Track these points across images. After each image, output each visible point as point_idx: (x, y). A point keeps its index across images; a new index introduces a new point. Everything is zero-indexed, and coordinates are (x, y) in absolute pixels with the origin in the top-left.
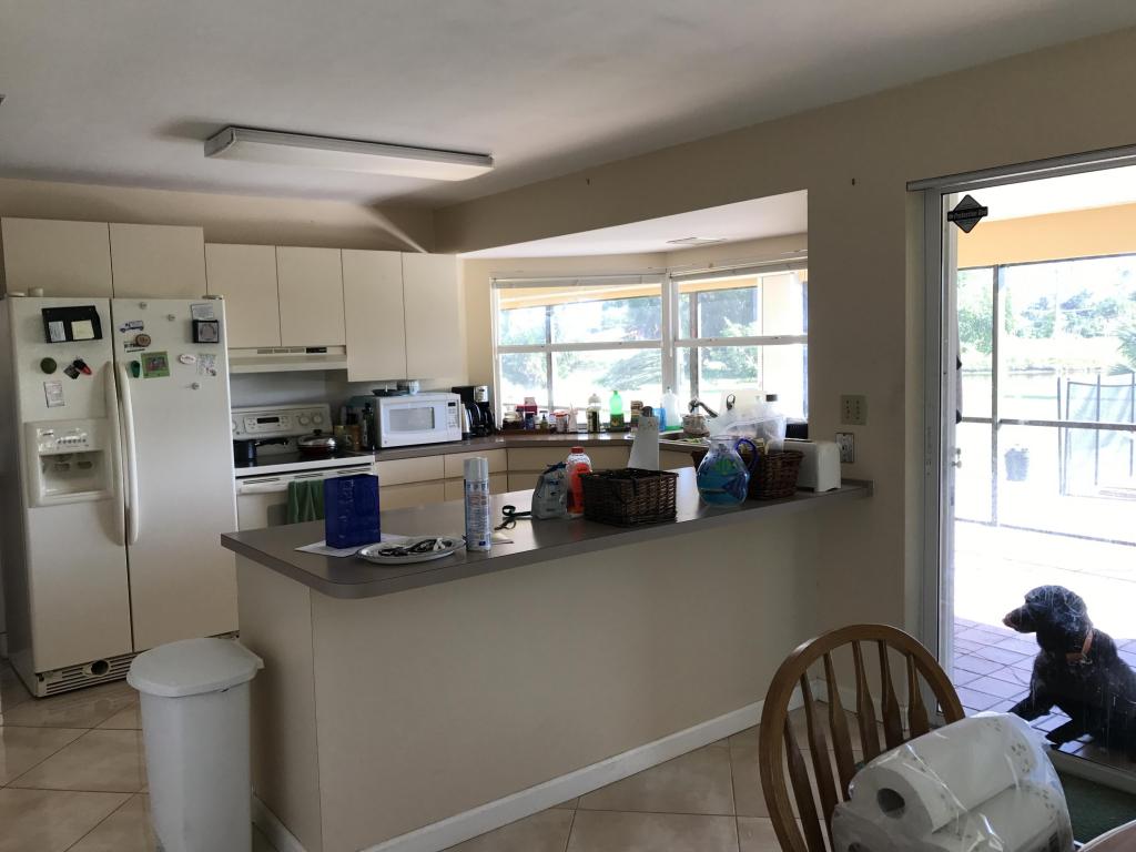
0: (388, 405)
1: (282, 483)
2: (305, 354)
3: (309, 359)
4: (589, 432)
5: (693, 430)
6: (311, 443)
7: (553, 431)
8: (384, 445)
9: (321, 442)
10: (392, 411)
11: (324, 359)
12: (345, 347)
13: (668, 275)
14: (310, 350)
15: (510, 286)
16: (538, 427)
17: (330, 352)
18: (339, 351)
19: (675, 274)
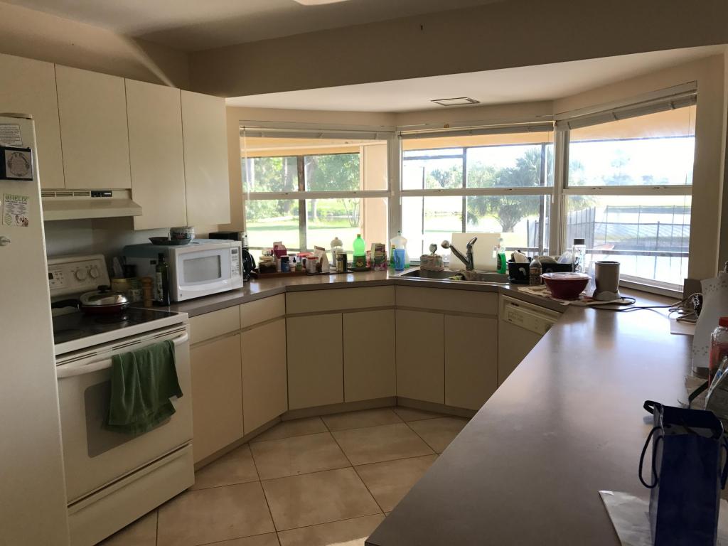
0: (182, 254)
1: (102, 359)
2: (90, 197)
3: (93, 205)
4: (338, 273)
5: (430, 268)
6: (98, 303)
7: (307, 273)
8: (180, 299)
9: (110, 300)
10: (185, 261)
11: (108, 204)
12: (130, 190)
13: (398, 133)
14: (95, 194)
15: (259, 134)
16: (293, 270)
17: (115, 195)
18: (124, 195)
19: (404, 133)
